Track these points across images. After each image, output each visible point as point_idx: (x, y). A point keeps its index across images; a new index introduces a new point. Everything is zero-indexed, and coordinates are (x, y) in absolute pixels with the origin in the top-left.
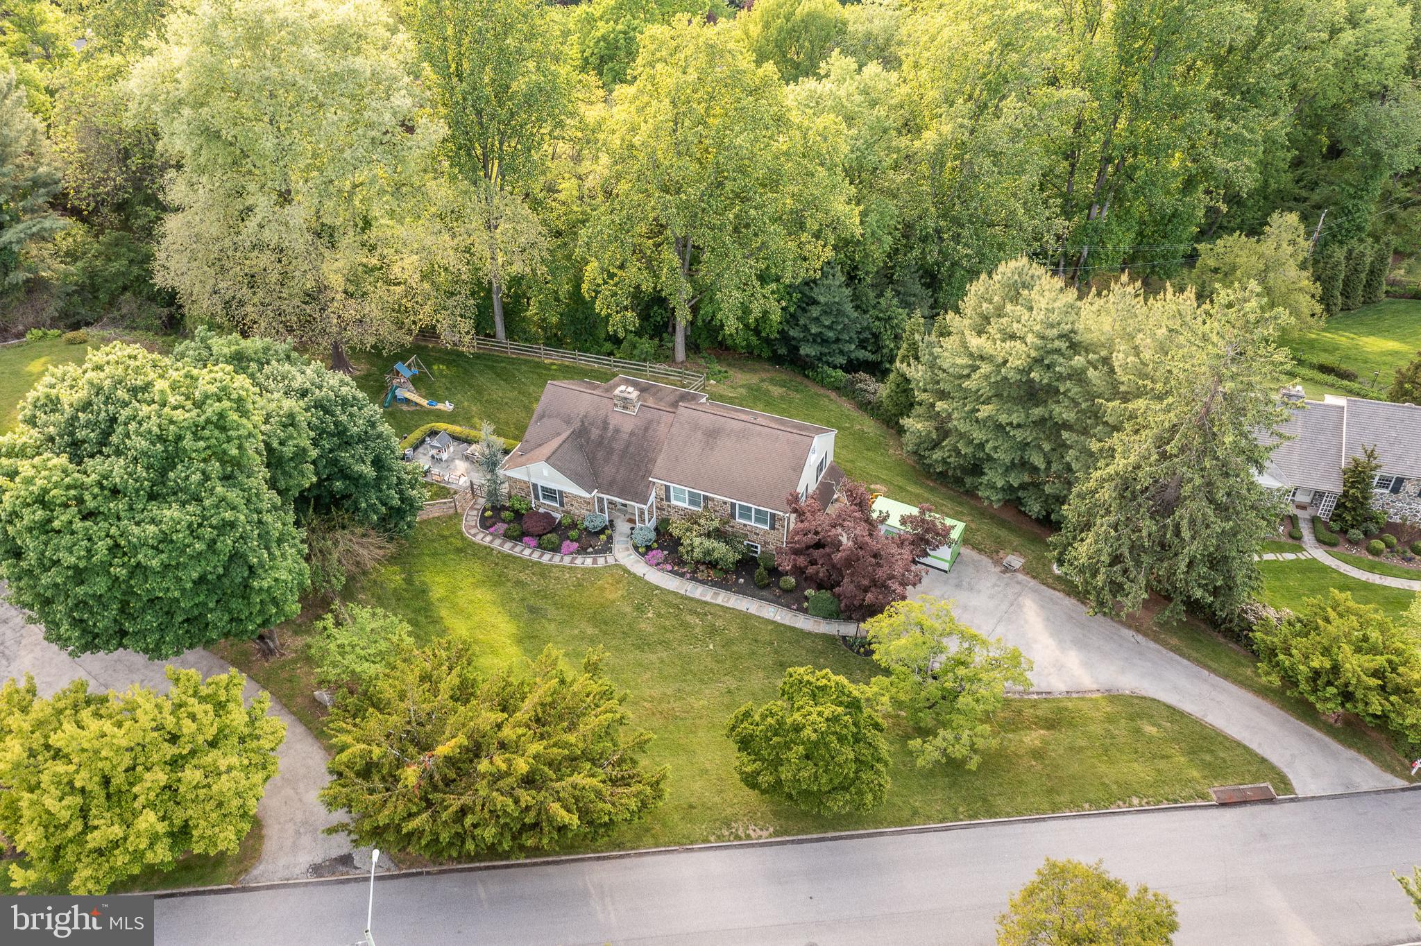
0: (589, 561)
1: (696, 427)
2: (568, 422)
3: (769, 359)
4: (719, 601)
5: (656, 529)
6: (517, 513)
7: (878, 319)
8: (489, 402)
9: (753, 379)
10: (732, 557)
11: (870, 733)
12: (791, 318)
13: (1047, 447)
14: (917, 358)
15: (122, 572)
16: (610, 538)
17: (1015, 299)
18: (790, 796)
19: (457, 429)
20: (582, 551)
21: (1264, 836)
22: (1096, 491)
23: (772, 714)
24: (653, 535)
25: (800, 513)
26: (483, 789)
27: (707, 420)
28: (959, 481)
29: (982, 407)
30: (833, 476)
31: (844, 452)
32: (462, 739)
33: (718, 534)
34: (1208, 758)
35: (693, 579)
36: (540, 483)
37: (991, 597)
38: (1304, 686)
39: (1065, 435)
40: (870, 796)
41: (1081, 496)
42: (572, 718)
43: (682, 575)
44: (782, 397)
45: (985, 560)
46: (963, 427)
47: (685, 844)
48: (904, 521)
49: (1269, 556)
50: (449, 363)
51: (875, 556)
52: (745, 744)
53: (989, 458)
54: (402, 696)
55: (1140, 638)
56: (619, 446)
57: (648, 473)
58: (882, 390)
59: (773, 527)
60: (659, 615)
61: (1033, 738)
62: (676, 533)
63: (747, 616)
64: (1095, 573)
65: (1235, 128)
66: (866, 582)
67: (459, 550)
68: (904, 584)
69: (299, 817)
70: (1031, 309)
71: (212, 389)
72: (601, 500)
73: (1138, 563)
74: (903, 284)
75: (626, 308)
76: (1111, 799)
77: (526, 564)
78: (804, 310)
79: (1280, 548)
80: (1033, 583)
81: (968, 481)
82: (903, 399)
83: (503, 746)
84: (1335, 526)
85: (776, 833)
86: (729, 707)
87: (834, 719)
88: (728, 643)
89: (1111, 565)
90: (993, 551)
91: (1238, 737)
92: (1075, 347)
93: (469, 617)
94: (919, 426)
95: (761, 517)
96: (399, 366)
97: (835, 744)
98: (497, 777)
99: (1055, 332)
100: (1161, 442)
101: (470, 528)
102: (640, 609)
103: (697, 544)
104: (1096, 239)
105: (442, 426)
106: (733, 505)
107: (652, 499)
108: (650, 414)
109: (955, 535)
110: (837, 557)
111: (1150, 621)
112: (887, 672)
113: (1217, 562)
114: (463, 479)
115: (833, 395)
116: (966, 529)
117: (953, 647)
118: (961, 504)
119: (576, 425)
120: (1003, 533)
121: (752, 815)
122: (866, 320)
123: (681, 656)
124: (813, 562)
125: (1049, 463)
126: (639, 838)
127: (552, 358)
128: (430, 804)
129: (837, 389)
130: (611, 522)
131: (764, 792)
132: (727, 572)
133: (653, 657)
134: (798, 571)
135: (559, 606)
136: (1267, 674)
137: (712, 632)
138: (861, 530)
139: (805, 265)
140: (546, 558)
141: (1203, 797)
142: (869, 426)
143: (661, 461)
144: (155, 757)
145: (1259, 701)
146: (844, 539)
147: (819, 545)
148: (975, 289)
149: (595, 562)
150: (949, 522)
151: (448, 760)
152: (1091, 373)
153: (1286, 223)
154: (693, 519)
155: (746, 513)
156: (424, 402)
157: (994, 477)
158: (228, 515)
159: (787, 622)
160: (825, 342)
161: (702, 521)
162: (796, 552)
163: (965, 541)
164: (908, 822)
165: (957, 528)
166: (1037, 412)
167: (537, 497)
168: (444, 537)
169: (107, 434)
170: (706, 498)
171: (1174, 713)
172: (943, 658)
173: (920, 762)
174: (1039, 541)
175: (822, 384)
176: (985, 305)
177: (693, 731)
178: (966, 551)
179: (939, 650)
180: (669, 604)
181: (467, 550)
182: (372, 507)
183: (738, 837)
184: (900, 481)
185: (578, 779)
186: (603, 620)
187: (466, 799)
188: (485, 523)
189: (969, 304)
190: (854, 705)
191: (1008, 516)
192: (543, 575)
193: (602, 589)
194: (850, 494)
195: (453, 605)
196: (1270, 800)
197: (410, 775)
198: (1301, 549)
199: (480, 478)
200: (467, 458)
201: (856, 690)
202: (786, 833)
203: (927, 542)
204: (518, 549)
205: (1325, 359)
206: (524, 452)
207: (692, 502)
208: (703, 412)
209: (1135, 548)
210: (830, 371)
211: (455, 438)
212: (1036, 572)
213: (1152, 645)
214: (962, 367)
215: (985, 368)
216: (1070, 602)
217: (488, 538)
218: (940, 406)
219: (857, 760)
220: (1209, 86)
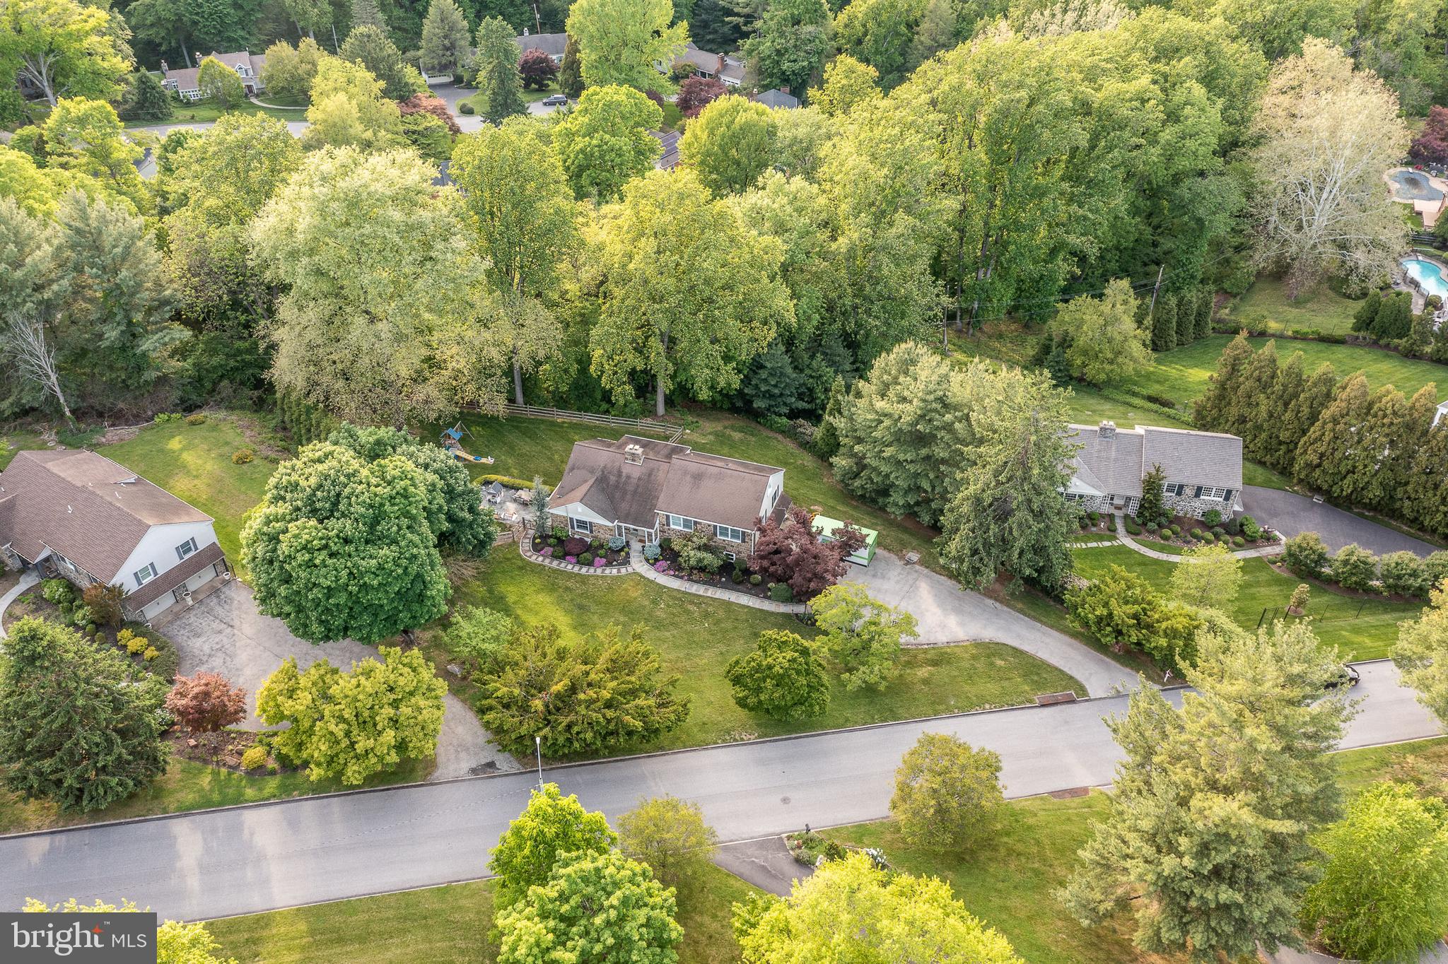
0: (615, 571)
1: (685, 473)
2: (592, 472)
3: (729, 409)
4: (709, 594)
5: (660, 546)
6: (559, 539)
7: (811, 377)
8: (521, 455)
9: (718, 427)
10: (717, 563)
11: (816, 670)
12: (746, 381)
13: (932, 476)
14: (840, 413)
15: (355, 589)
16: (628, 554)
17: (906, 373)
18: (767, 711)
19: (506, 479)
20: (609, 564)
21: (1066, 722)
22: (959, 507)
23: (754, 660)
24: (659, 551)
25: (762, 531)
26: (582, 710)
27: (693, 467)
28: (874, 501)
29: (886, 449)
30: (783, 502)
31: (791, 482)
32: (566, 681)
33: (705, 548)
34: (1036, 678)
35: (689, 580)
36: (576, 517)
37: (898, 582)
38: (1094, 628)
39: (942, 468)
40: (817, 707)
41: (952, 510)
42: (630, 667)
43: (682, 578)
44: (741, 441)
45: (893, 556)
46: (874, 463)
47: (703, 745)
48: (834, 532)
49: (1094, 545)
50: (483, 425)
51: (815, 557)
52: (737, 681)
53: (892, 485)
54: (525, 658)
55: (998, 605)
56: (630, 488)
57: (654, 507)
58: (817, 433)
59: (743, 541)
60: (668, 606)
61: (923, 672)
62: (676, 548)
63: (728, 604)
64: (962, 561)
65: (1081, 212)
66: (809, 575)
67: (521, 568)
68: (835, 576)
69: (455, 742)
70: (916, 379)
71: (397, 473)
72: (619, 527)
73: (989, 554)
74: (830, 347)
75: (624, 383)
76: (972, 706)
77: (570, 576)
78: (755, 373)
79: (1101, 539)
80: (926, 571)
81: (880, 500)
82: (832, 441)
83: (590, 685)
84: (1139, 521)
85: (759, 737)
86: (722, 663)
87: (793, 660)
88: (718, 622)
89: (972, 556)
90: (898, 550)
91: (1057, 664)
92: (946, 406)
93: (537, 613)
94: (844, 462)
95: (735, 534)
96: (450, 431)
97: (794, 676)
98: (590, 703)
99: (931, 397)
100: (997, 474)
101: (525, 549)
102: (654, 602)
103: (692, 555)
104: (983, 296)
105: (493, 477)
106: (715, 527)
107: (657, 525)
108: (651, 464)
109: (870, 540)
110: (790, 559)
111: (1003, 592)
112: (826, 633)
113: (1039, 550)
114: (515, 517)
115: (780, 437)
116: (878, 536)
117: (867, 614)
118: (876, 517)
119: (598, 474)
120: (905, 537)
121: (743, 727)
122: (802, 378)
123: (687, 632)
124: (773, 564)
125: (933, 488)
126: (673, 743)
127: (562, 417)
128: (549, 722)
129: (783, 432)
130: (627, 542)
131: (751, 709)
132: (713, 574)
133: (667, 634)
134: (764, 570)
135: (599, 603)
136: (1072, 622)
137: (706, 615)
138: (805, 540)
139: (756, 344)
140: (584, 570)
141: (1030, 701)
142: (808, 460)
143: (662, 497)
144: (385, 700)
145: (1073, 641)
146: (794, 547)
147: (777, 552)
148: (879, 363)
149: (619, 571)
150: (865, 531)
151: (558, 696)
152: (957, 425)
153: (1119, 288)
154: (688, 538)
155: (724, 532)
156: (471, 458)
157: (897, 498)
158: (415, 551)
159: (757, 606)
160: (772, 396)
161: (695, 539)
162: (762, 557)
163: (879, 543)
164: (843, 726)
165: (871, 535)
166: (924, 452)
167: (573, 527)
168: (508, 559)
169: (336, 504)
170: (696, 523)
171: (1017, 652)
172: (861, 622)
173: (849, 688)
174: (929, 541)
175: (771, 428)
176: (885, 377)
177: (700, 678)
178: (879, 551)
179: (857, 616)
180: (675, 598)
181: (526, 567)
182: (468, 541)
183: (735, 740)
184: (831, 502)
185: (638, 702)
186: (630, 612)
187: (572, 718)
188: (537, 548)
189: (874, 374)
190: (805, 652)
191: (909, 524)
192: (583, 583)
193: (626, 590)
194: (796, 515)
195: (525, 607)
196: (1073, 701)
197: (537, 704)
198: (1115, 538)
199: (531, 515)
200: (515, 500)
201: (806, 643)
202: (766, 736)
203: (850, 546)
204: (563, 565)
205: (1154, 389)
206: (562, 495)
207: (685, 526)
208: (689, 462)
209: (987, 545)
210: (777, 419)
211: (505, 486)
212: (928, 563)
213: (1005, 608)
214: (872, 421)
215: (887, 422)
216: (951, 583)
217: (541, 559)
218: (857, 448)
219: (808, 686)
220: (1062, 179)
